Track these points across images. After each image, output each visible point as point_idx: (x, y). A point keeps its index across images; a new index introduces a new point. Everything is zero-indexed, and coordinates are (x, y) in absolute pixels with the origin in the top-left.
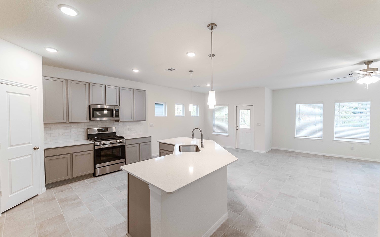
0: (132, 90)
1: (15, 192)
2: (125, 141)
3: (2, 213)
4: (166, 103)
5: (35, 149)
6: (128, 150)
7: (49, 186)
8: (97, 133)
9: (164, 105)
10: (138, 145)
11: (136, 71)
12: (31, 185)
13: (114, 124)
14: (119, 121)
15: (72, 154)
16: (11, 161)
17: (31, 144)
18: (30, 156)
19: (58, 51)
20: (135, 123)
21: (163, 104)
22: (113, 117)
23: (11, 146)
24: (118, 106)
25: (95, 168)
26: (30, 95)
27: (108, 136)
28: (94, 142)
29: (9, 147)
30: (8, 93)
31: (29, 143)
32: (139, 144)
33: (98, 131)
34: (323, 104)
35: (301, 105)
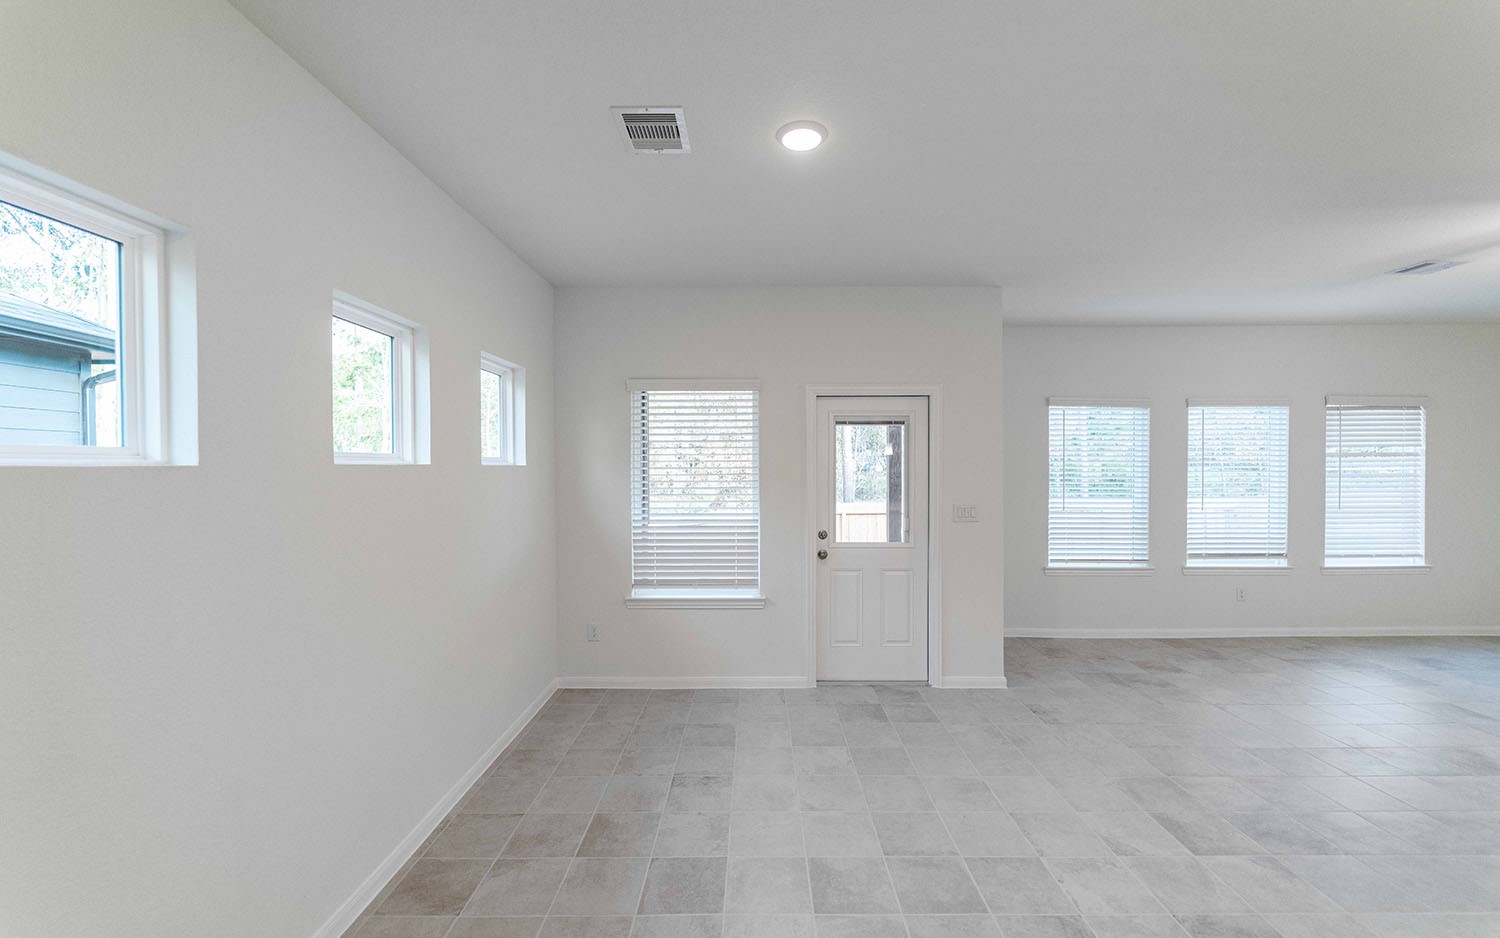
34: (1148, 411)
35: (1071, 411)
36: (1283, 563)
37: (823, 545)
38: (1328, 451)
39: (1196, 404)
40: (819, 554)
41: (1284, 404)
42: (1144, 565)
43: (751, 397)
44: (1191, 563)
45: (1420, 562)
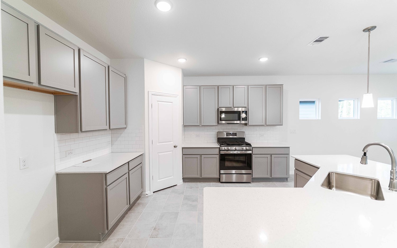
0: (264, 87)
1: (162, 179)
2: (252, 149)
3: (154, 192)
4: (319, 99)
5: (175, 147)
6: (255, 161)
7: (185, 180)
8: (225, 136)
9: (317, 103)
10: (269, 156)
11: (264, 60)
12: (172, 176)
13: (244, 128)
14: (248, 125)
15: (201, 155)
16: (160, 154)
17: (172, 143)
18: (171, 152)
19: (186, 60)
20: (267, 128)
21: (313, 102)
22: (240, 120)
23: (159, 143)
24: (246, 107)
25: (220, 174)
26: (172, 102)
27: (236, 142)
28: (219, 147)
29: (158, 143)
30: (158, 102)
31: (171, 142)
32: (271, 155)
33: (227, 136)
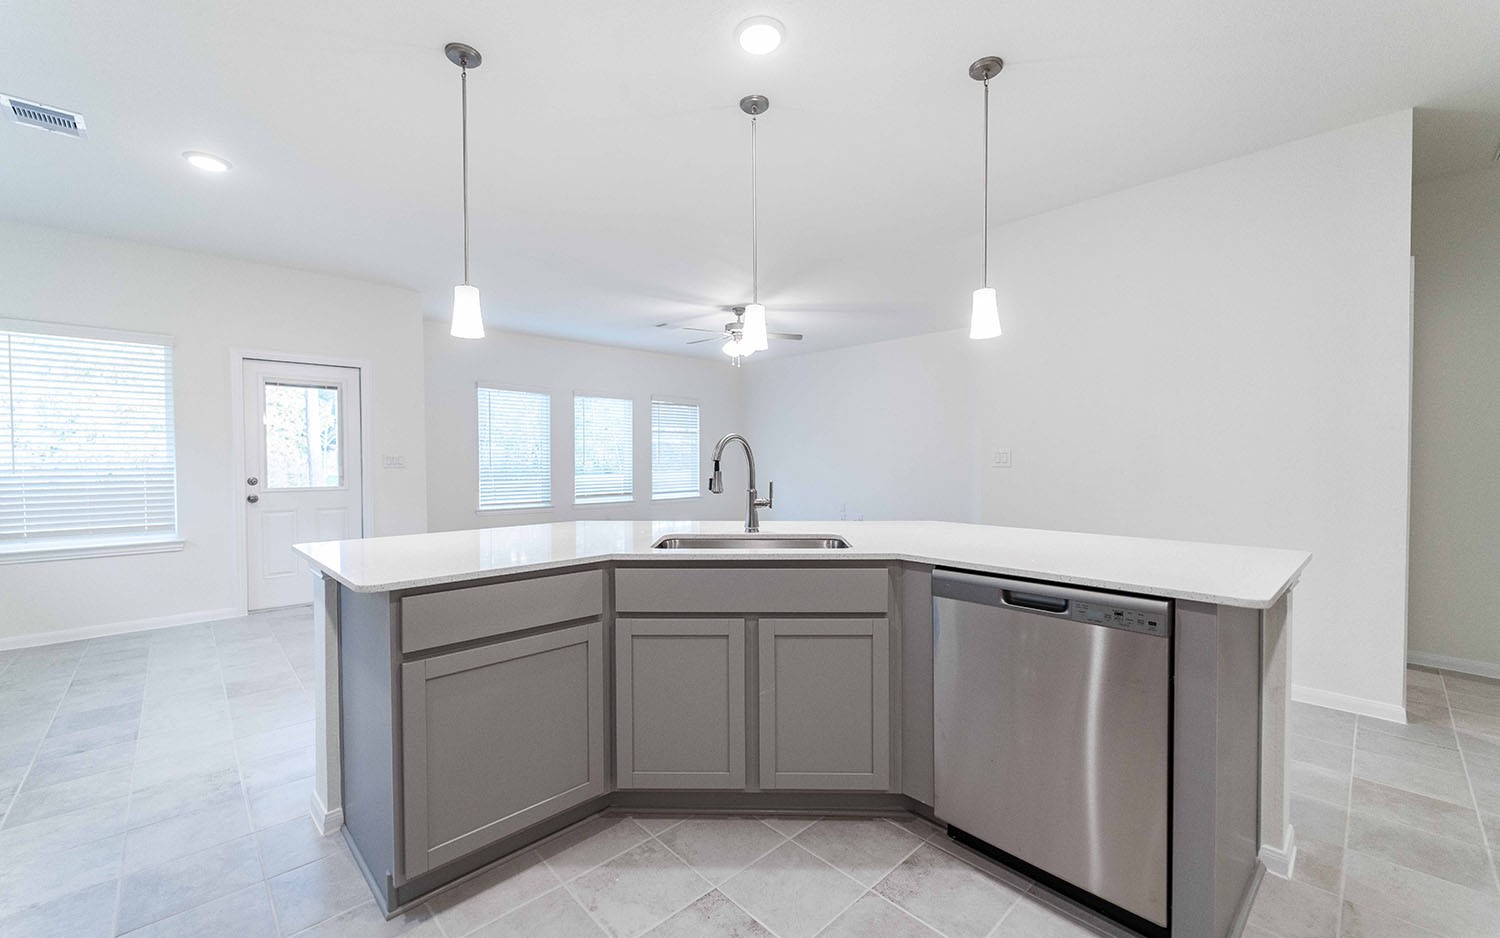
34: (549, 397)
35: (494, 392)
36: (629, 498)
37: (253, 491)
38: (653, 429)
39: (580, 395)
40: (249, 499)
41: (629, 399)
42: (549, 505)
43: (163, 352)
44: (578, 501)
45: (698, 494)
